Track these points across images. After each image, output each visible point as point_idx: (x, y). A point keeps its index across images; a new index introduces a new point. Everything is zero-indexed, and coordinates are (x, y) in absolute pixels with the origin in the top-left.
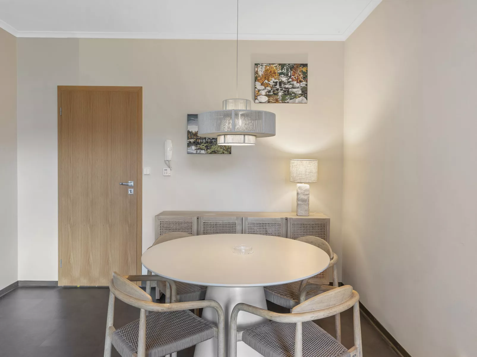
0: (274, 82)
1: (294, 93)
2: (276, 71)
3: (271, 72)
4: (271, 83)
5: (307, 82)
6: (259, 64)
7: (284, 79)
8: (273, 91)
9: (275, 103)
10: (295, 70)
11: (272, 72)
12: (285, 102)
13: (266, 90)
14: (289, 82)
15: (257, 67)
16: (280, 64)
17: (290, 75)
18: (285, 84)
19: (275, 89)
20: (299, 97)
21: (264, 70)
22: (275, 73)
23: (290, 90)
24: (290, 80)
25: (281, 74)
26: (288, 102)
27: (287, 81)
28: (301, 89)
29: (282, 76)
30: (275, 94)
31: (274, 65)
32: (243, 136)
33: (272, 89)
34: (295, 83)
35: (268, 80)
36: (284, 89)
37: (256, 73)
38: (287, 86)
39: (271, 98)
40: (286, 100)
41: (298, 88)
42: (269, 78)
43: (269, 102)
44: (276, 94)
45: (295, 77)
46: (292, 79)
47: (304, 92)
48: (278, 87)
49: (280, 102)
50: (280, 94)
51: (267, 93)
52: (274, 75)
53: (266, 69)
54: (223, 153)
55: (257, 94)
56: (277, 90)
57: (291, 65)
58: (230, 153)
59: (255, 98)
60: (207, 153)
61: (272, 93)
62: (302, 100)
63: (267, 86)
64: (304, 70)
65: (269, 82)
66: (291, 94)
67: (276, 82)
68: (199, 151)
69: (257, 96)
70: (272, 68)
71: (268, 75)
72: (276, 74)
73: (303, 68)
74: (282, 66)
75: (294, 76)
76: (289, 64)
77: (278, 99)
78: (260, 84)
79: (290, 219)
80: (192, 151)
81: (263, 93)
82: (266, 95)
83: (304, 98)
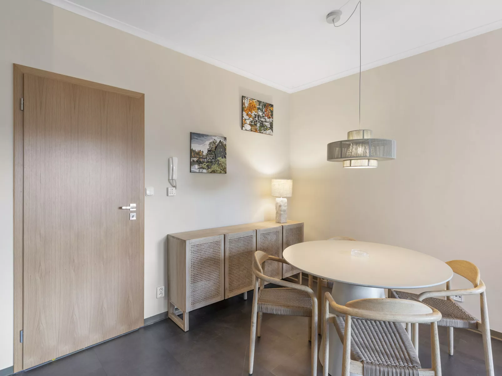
0: (254, 114)
1: (266, 126)
2: (256, 106)
3: (253, 106)
4: (253, 114)
5: (273, 119)
6: (245, 97)
7: (260, 114)
8: (254, 122)
9: (255, 132)
10: (267, 107)
11: (254, 106)
12: (261, 133)
13: (250, 120)
14: (263, 117)
15: (244, 99)
16: (258, 101)
17: (263, 111)
18: (261, 117)
19: (255, 120)
20: (269, 130)
21: (248, 103)
22: (255, 107)
23: (264, 123)
24: (264, 115)
25: (259, 109)
26: (262, 133)
27: (262, 116)
28: (270, 124)
29: (259, 110)
30: (255, 124)
31: (255, 101)
33: (253, 120)
34: (267, 118)
35: (251, 112)
36: (260, 122)
37: (243, 104)
38: (262, 120)
39: (253, 128)
40: (261, 131)
41: (268, 122)
42: (251, 110)
43: (251, 131)
44: (256, 125)
45: (267, 114)
46: (265, 114)
47: (271, 128)
48: (257, 118)
49: (258, 131)
50: (258, 125)
51: (251, 123)
52: (255, 109)
53: (250, 102)
55: (244, 122)
56: (257, 121)
57: (264, 103)
58: (226, 173)
59: (242, 127)
60: (208, 173)
61: (253, 124)
62: (270, 132)
63: (251, 117)
64: (271, 108)
65: (252, 114)
66: (265, 127)
67: (256, 115)
68: (201, 170)
69: (244, 124)
70: (253, 102)
71: (251, 108)
72: (256, 108)
73: (271, 107)
74: (260, 102)
75: (266, 112)
76: (263, 102)
77: (257, 129)
78: (246, 114)
79: (285, 226)
80: (195, 170)
81: (248, 122)
82: (250, 124)
83: (271, 131)
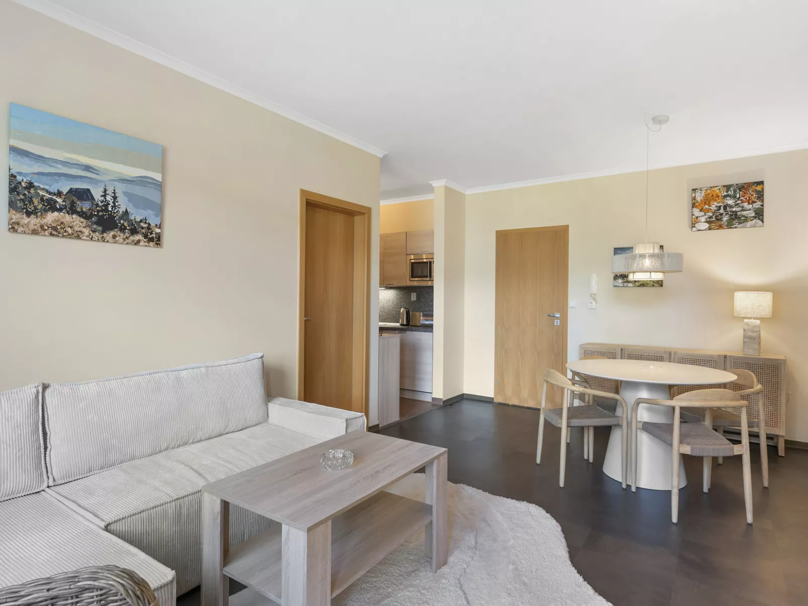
0: (716, 207)
1: (744, 216)
2: (720, 194)
3: (712, 196)
4: (713, 207)
5: (763, 201)
6: (697, 189)
7: (730, 202)
8: (715, 217)
9: (718, 229)
10: (746, 189)
11: (715, 196)
12: (731, 228)
13: (707, 216)
14: (737, 204)
15: (695, 193)
16: (724, 186)
17: (738, 196)
18: (731, 207)
19: (718, 214)
20: (751, 220)
21: (703, 194)
22: (718, 196)
23: (738, 213)
24: (739, 202)
25: (725, 196)
26: (736, 227)
27: (734, 204)
28: (755, 211)
29: (728, 198)
30: (717, 219)
31: (717, 188)
32: (649, 273)
33: (713, 215)
34: (746, 205)
35: (709, 205)
36: (730, 213)
37: (694, 198)
38: (734, 209)
39: (713, 224)
40: (733, 225)
41: (750, 210)
42: (710, 202)
43: (710, 229)
44: (720, 220)
45: (746, 198)
46: (741, 200)
47: (759, 214)
48: (722, 211)
49: (725, 227)
50: (725, 218)
51: (708, 220)
52: (717, 199)
53: (706, 193)
54: (653, 286)
55: (695, 221)
56: (721, 214)
57: (739, 185)
58: (662, 286)
59: (693, 226)
60: (635, 286)
61: (714, 219)
62: (756, 223)
63: (708, 212)
64: (759, 188)
65: (710, 208)
66: (740, 218)
67: (720, 207)
68: (625, 284)
69: (694, 224)
70: (714, 191)
71: (707, 200)
72: (720, 198)
73: (756, 186)
74: (728, 187)
75: (744, 197)
76: (737, 185)
77: (723, 224)
78: (699, 210)
79: (730, 356)
80: (617, 284)
81: (703, 219)
82: (706, 222)
83: (758, 221)
